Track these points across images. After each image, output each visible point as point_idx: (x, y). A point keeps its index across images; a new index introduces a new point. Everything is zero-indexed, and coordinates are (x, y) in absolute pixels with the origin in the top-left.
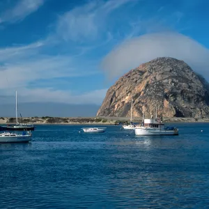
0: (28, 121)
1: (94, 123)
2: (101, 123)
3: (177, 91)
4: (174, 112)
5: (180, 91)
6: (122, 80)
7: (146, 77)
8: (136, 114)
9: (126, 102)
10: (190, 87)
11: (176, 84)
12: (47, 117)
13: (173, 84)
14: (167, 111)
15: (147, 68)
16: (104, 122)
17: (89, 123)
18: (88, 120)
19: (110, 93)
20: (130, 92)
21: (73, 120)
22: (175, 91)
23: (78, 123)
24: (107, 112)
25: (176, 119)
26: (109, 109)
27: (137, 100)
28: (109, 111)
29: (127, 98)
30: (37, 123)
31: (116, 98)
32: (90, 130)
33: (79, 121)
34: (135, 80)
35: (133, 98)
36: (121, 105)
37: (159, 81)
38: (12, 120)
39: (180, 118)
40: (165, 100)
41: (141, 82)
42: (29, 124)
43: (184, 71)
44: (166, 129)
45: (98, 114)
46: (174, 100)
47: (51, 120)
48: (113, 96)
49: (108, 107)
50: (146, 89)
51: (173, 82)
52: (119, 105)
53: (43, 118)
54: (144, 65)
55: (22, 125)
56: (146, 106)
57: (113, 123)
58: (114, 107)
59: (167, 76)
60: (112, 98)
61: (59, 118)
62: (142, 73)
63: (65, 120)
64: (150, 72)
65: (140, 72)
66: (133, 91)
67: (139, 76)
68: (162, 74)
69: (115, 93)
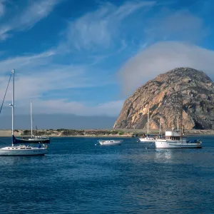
0: (43, 133)
1: (111, 135)
2: (118, 135)
3: (196, 102)
4: (193, 124)
5: (199, 103)
6: (139, 91)
7: (165, 88)
8: (154, 127)
9: (144, 114)
10: (209, 98)
11: (194, 95)
12: (62, 130)
13: (192, 95)
14: (186, 123)
15: (165, 79)
16: (120, 134)
17: (106, 135)
18: (104, 133)
19: (127, 105)
20: (148, 103)
21: (88, 133)
22: (194, 102)
23: (94, 136)
24: (124, 124)
25: (195, 131)
26: (126, 122)
27: (155, 112)
28: (125, 123)
29: (144, 109)
30: (53, 135)
31: (133, 109)
32: (107, 143)
33: (96, 133)
34: (153, 91)
35: (150, 109)
36: (138, 117)
37: (177, 92)
38: (26, 132)
39: (199, 131)
40: (184, 112)
41: (158, 94)
42: (44, 136)
43: (204, 82)
44: (187, 142)
45: (114, 126)
46: (194, 112)
47: (66, 132)
48: (130, 108)
49: (124, 119)
50: (164, 101)
51: (192, 93)
52: (136, 117)
53: (58, 130)
54: (162, 76)
55: (36, 138)
56: (164, 118)
57: (130, 135)
58: (131, 118)
59: (186, 87)
60: (130, 110)
61: (75, 131)
62: (160, 84)
63: (81, 133)
64: (168, 83)
65: (158, 82)
66: (150, 103)
67: (157, 87)
68: (181, 84)
69: (132, 105)
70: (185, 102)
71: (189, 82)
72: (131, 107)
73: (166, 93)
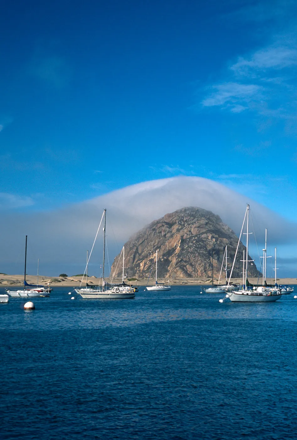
3: (220, 248)
6: (145, 233)
7: (178, 230)
13: (214, 240)
15: (176, 220)
19: (131, 249)
20: (159, 247)
22: (217, 247)
26: (132, 269)
29: (156, 255)
31: (140, 255)
34: (163, 234)
35: (164, 255)
37: (196, 236)
49: (130, 266)
51: (213, 237)
52: (145, 264)
58: (139, 265)
59: (205, 230)
60: (135, 255)
62: (170, 225)
64: (181, 224)
65: (167, 223)
66: (163, 247)
67: (168, 229)
68: (199, 227)
69: (137, 249)
70: (209, 248)
71: (207, 224)
72: (137, 252)
73: (182, 237)
